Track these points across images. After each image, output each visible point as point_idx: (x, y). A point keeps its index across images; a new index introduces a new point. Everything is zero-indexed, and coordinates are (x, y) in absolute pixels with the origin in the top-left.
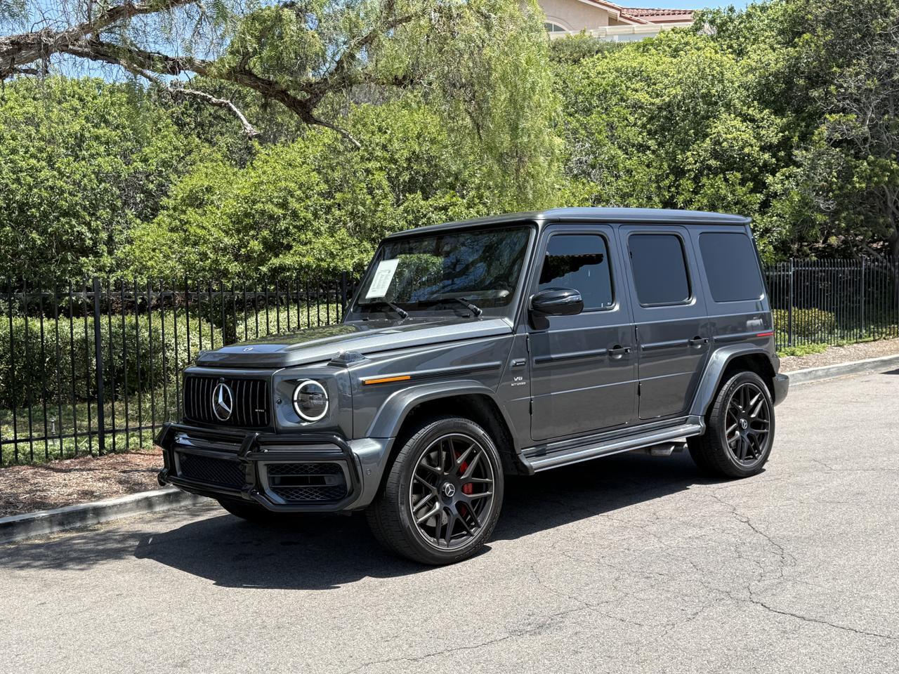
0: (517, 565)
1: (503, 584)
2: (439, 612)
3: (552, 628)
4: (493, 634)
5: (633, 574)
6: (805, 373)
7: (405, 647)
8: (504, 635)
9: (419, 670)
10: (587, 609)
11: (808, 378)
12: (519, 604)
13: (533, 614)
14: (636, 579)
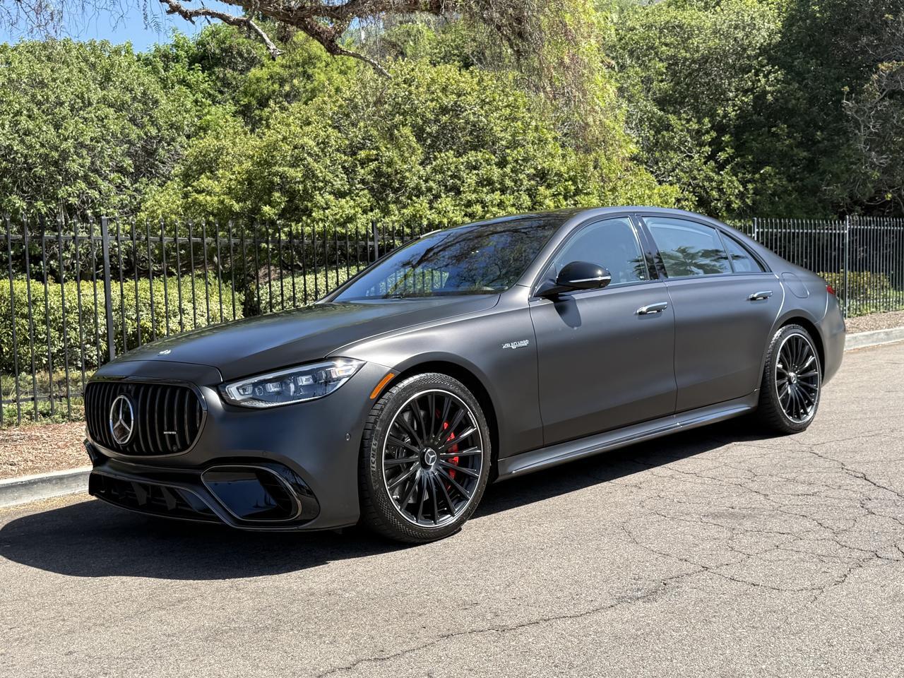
0: (604, 525)
1: (593, 545)
2: (522, 576)
3: (669, 594)
4: (595, 600)
5: (748, 534)
6: (867, 336)
7: (489, 616)
8: (609, 603)
9: (514, 643)
10: (706, 572)
11: (870, 341)
12: (618, 567)
13: (640, 578)
14: (754, 539)
